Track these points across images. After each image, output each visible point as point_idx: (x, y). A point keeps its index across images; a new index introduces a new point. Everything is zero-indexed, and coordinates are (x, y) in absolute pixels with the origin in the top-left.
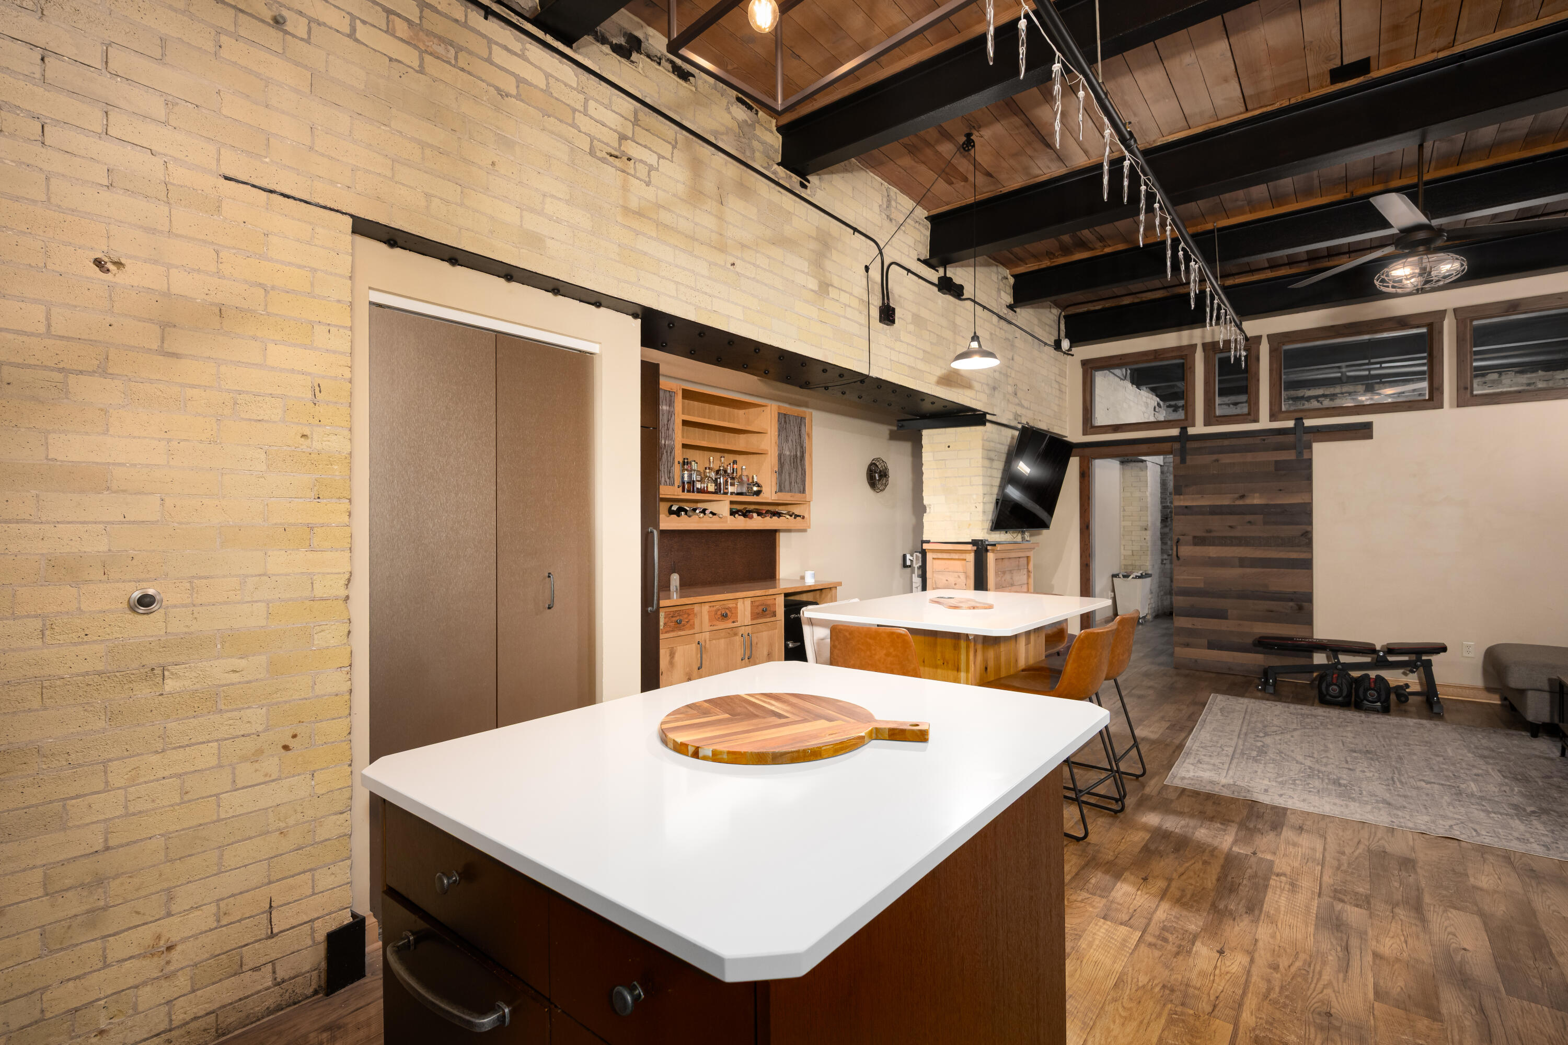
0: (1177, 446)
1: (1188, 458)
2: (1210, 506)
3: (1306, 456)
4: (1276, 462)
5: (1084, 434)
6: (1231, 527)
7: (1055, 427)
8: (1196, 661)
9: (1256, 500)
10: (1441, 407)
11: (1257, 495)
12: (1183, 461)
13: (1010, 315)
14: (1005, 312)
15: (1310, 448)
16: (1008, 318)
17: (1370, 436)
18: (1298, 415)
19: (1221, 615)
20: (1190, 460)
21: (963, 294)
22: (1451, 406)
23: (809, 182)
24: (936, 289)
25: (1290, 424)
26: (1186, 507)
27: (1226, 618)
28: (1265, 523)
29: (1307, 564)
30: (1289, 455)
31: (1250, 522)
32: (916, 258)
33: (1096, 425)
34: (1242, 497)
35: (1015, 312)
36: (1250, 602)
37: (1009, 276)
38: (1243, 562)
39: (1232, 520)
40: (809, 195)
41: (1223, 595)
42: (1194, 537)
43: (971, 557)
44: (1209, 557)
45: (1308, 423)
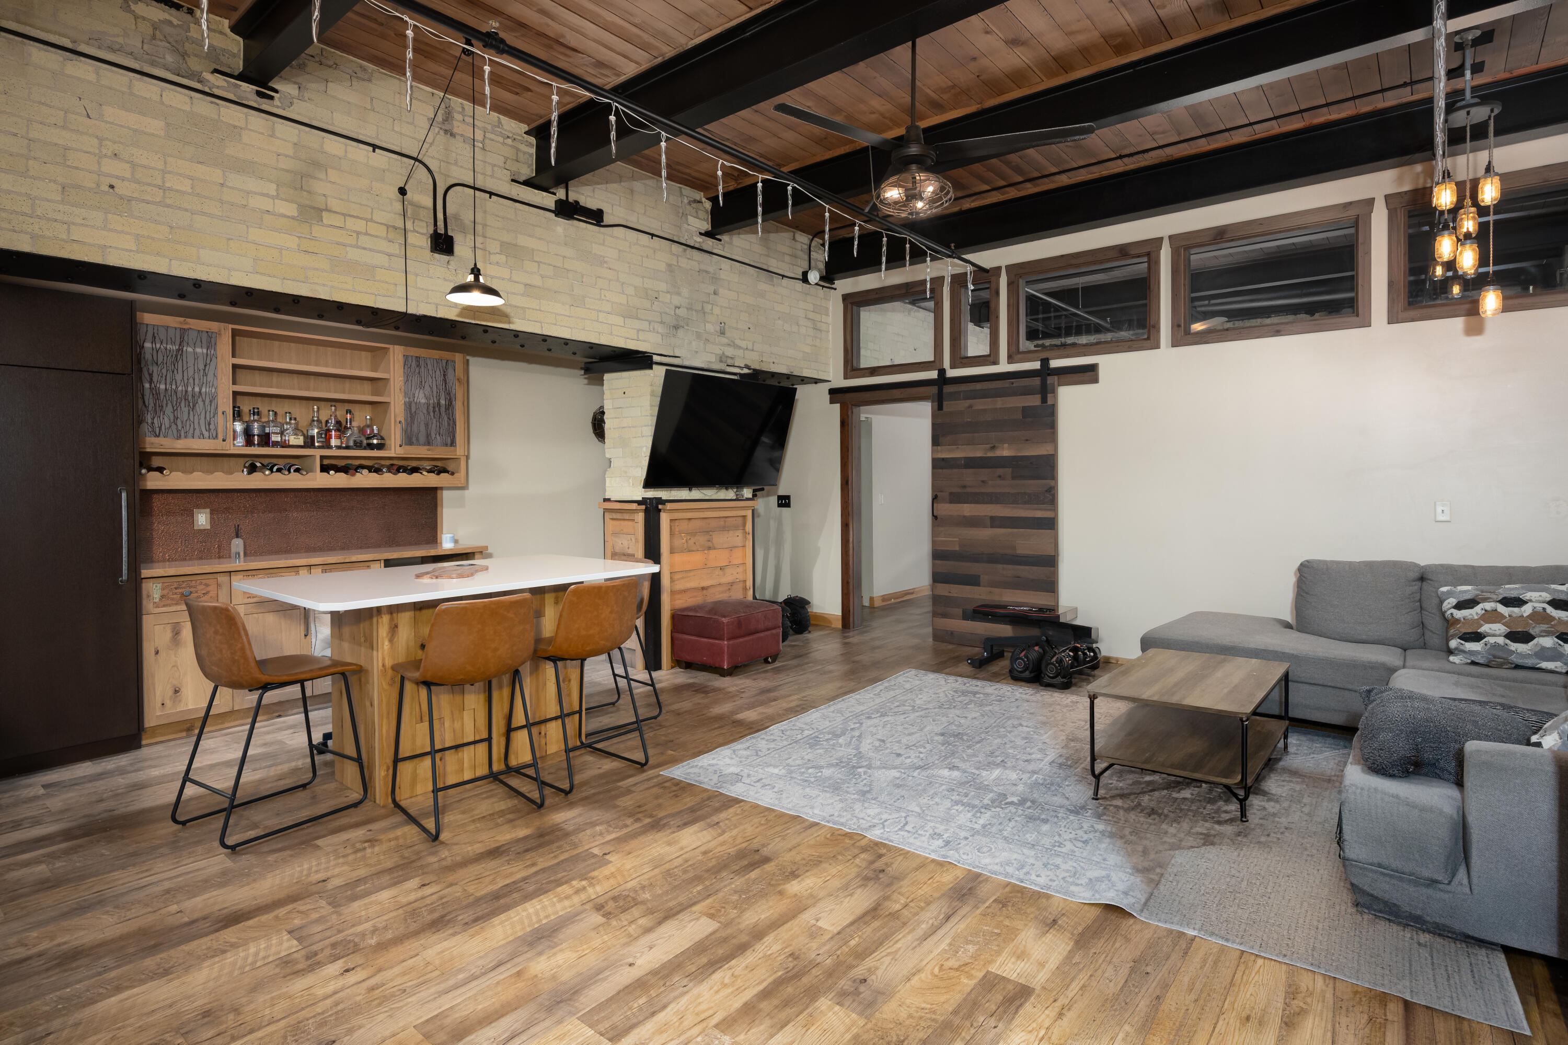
0: (934, 390)
1: (945, 403)
2: (965, 458)
3: (1050, 402)
4: (1024, 408)
5: (846, 378)
6: (983, 482)
7: (805, 370)
8: (952, 633)
9: (1005, 451)
10: (1157, 346)
11: (1006, 446)
12: (940, 407)
13: (709, 243)
14: (698, 240)
15: (1054, 391)
16: (705, 247)
17: (1095, 380)
18: (1044, 355)
19: (973, 581)
20: (948, 406)
21: (602, 221)
22: (1167, 347)
23: (276, 91)
24: (552, 215)
25: (1036, 365)
26: (943, 459)
27: (978, 585)
28: (1014, 478)
29: (1051, 524)
30: (1035, 400)
31: (1000, 477)
32: (509, 178)
33: (862, 366)
34: (993, 448)
35: (720, 240)
36: (1000, 566)
37: (704, 200)
38: (996, 522)
39: (984, 473)
40: (278, 107)
41: (975, 558)
42: (951, 494)
43: (640, 517)
44: (964, 517)
45: (1055, 363)
